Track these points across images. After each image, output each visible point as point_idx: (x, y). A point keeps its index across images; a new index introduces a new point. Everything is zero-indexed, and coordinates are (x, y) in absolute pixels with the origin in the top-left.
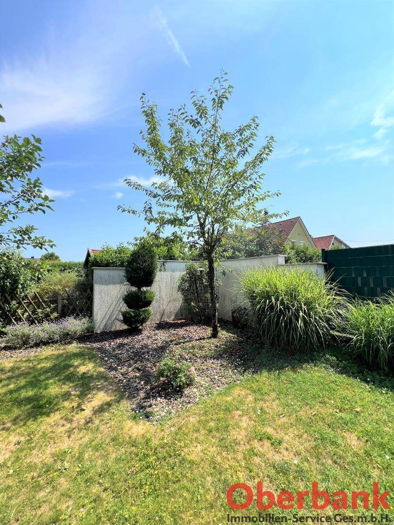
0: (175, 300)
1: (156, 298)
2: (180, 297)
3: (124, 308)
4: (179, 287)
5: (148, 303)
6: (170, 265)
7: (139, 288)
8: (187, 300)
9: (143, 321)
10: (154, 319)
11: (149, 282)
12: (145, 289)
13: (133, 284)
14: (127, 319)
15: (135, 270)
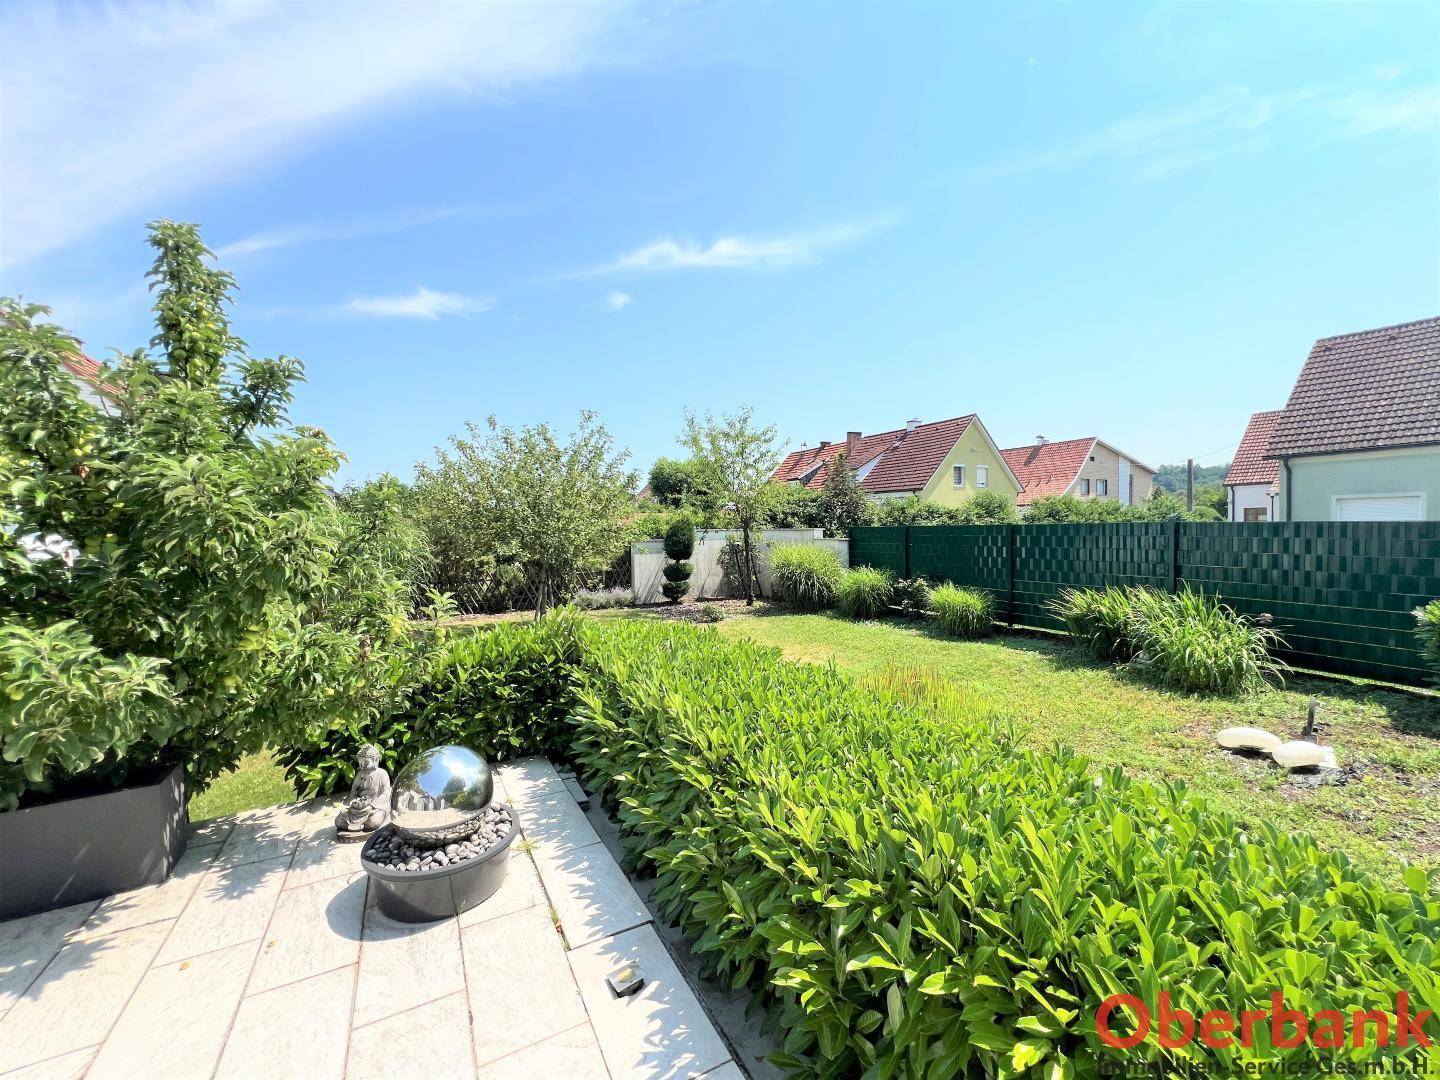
0: (715, 575)
1: (695, 571)
2: (719, 571)
3: (664, 580)
4: (718, 561)
5: (687, 576)
6: (711, 533)
7: (678, 561)
8: (727, 575)
9: (684, 592)
10: (693, 593)
11: (687, 554)
12: (682, 562)
13: (672, 557)
14: (667, 591)
15: (676, 544)
